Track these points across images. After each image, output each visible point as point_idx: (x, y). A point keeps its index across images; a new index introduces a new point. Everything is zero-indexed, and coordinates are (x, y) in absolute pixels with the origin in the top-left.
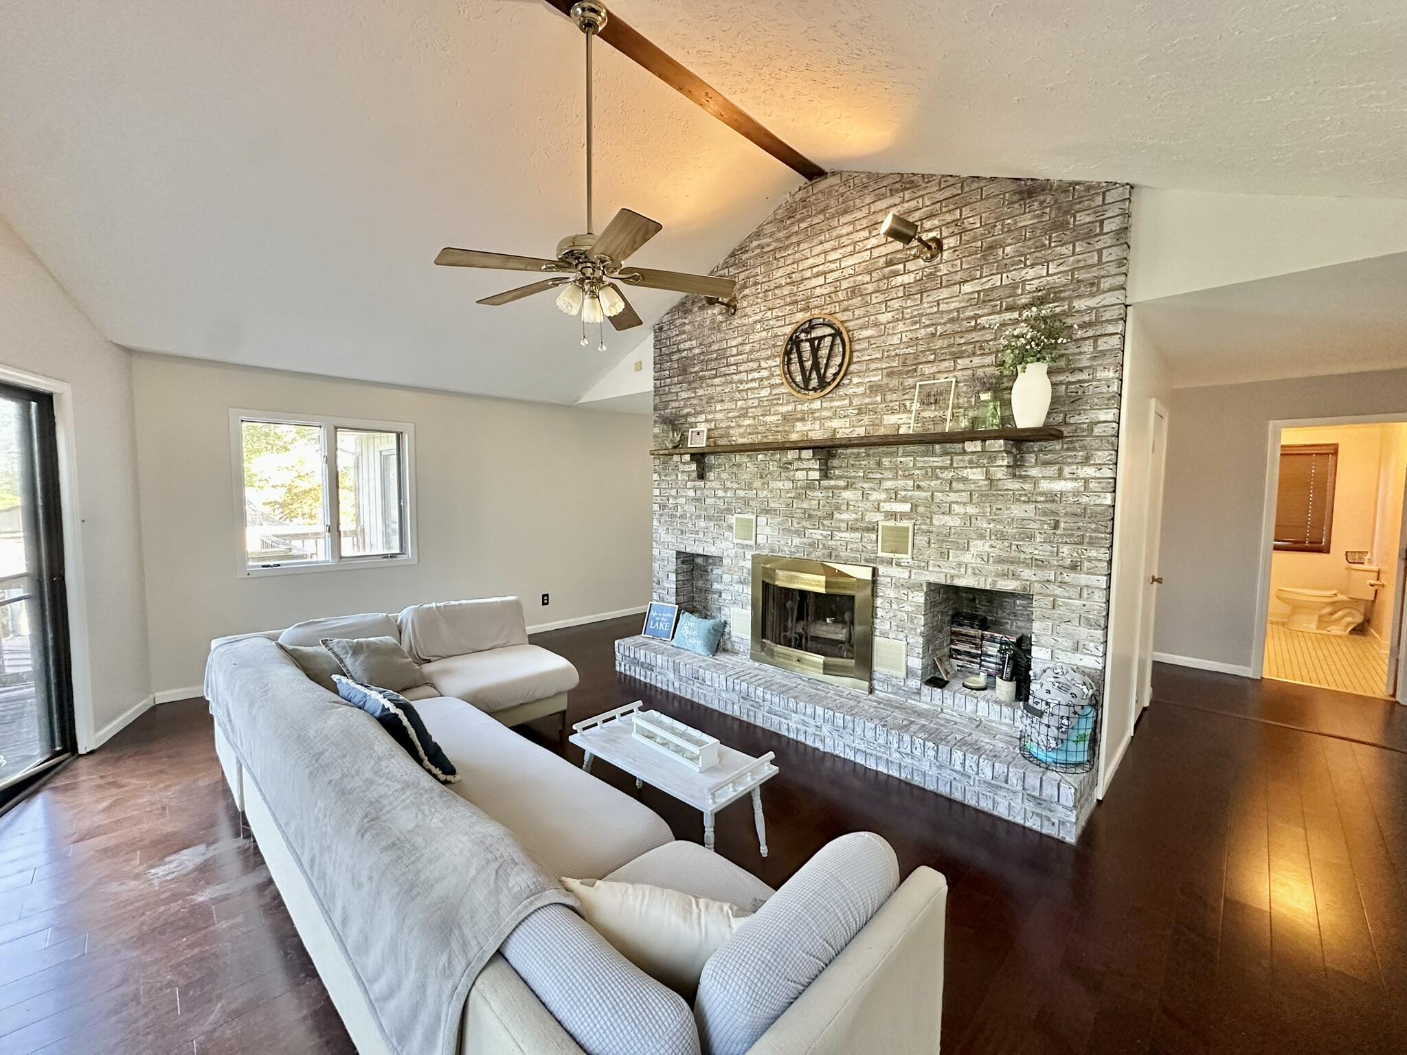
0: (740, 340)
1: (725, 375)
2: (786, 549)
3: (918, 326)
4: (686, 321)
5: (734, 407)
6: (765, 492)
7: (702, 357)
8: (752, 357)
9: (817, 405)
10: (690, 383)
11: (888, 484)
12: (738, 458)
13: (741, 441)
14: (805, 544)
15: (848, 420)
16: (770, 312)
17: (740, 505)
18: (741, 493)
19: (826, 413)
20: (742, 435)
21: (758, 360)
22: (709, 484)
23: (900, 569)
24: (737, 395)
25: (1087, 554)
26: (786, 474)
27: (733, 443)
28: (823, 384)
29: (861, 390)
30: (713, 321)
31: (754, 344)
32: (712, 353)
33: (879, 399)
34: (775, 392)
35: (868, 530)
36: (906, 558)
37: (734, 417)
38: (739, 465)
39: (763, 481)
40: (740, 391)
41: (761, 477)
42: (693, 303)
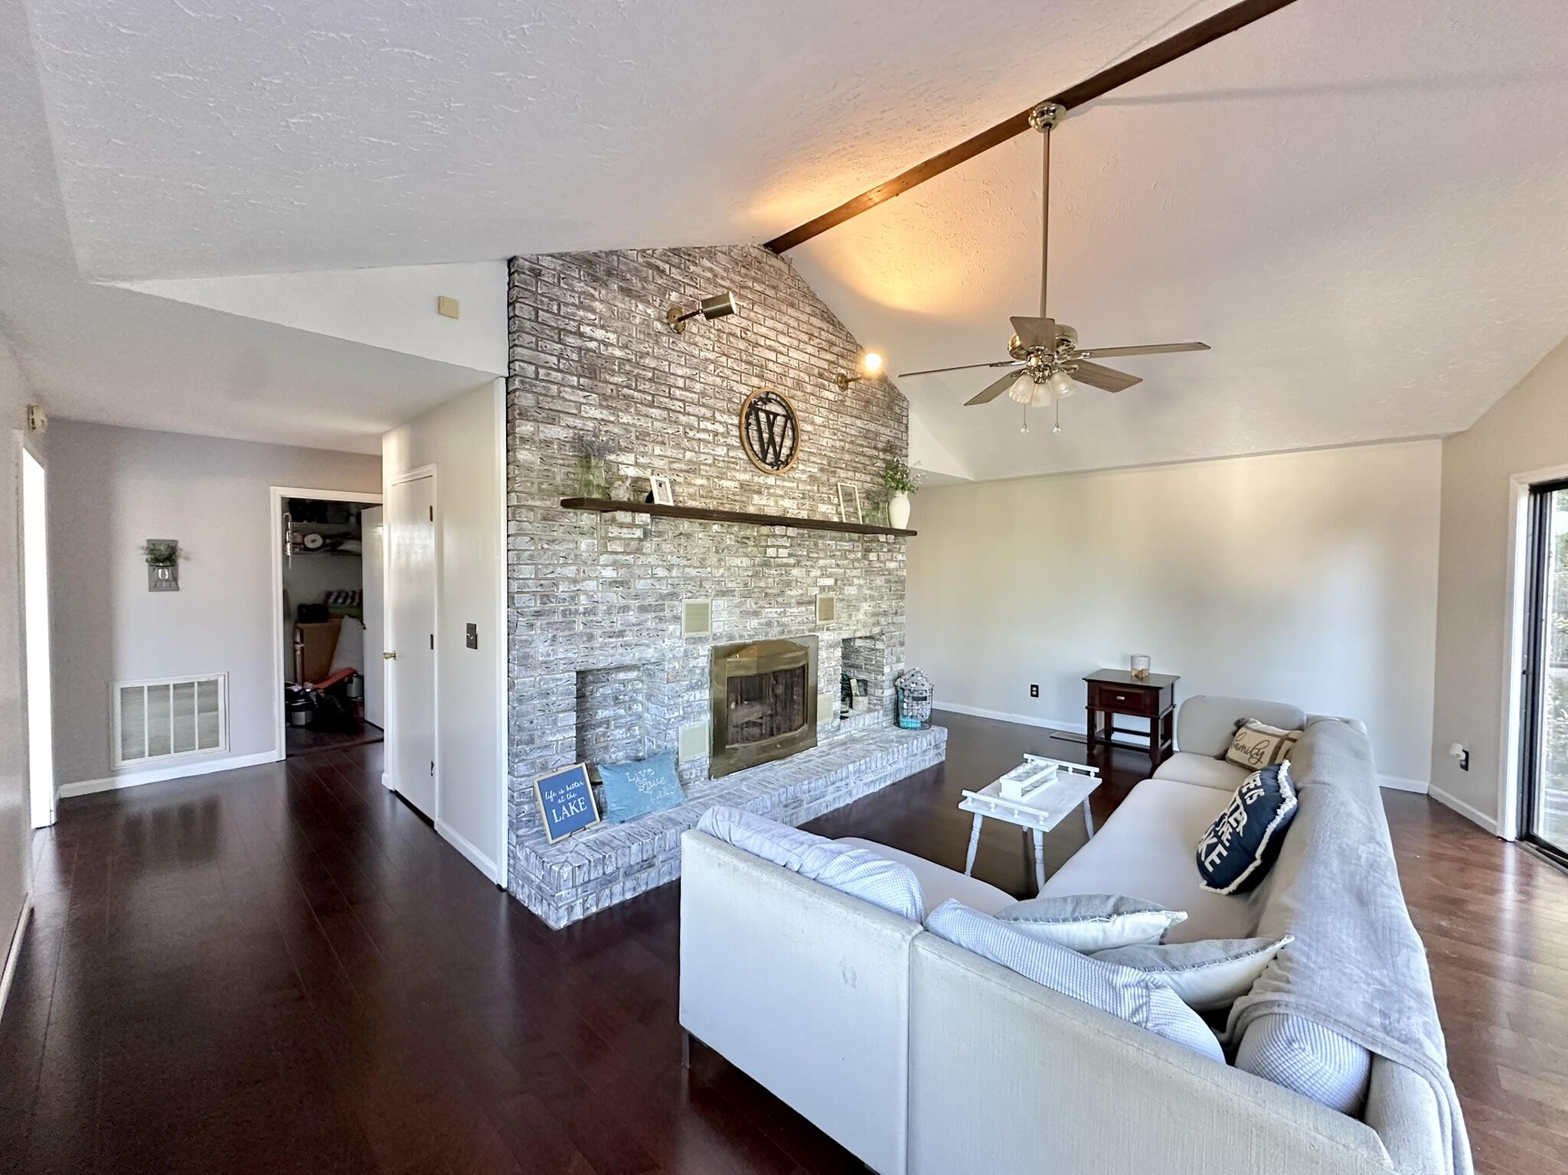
0: (688, 372)
1: (666, 409)
2: (745, 633)
6: (722, 570)
8: (704, 401)
9: (771, 480)
11: (821, 562)
12: (685, 525)
13: (691, 504)
14: (762, 625)
15: (795, 501)
17: (690, 587)
18: (693, 572)
19: (780, 492)
20: (691, 496)
22: (642, 559)
23: (829, 633)
24: (685, 443)
25: (900, 604)
28: (777, 463)
29: (804, 477)
30: (646, 322)
32: (645, 368)
33: (815, 488)
34: (731, 454)
35: (809, 603)
36: (833, 624)
37: (682, 471)
38: (688, 536)
39: (719, 556)
40: (690, 439)
41: (717, 552)
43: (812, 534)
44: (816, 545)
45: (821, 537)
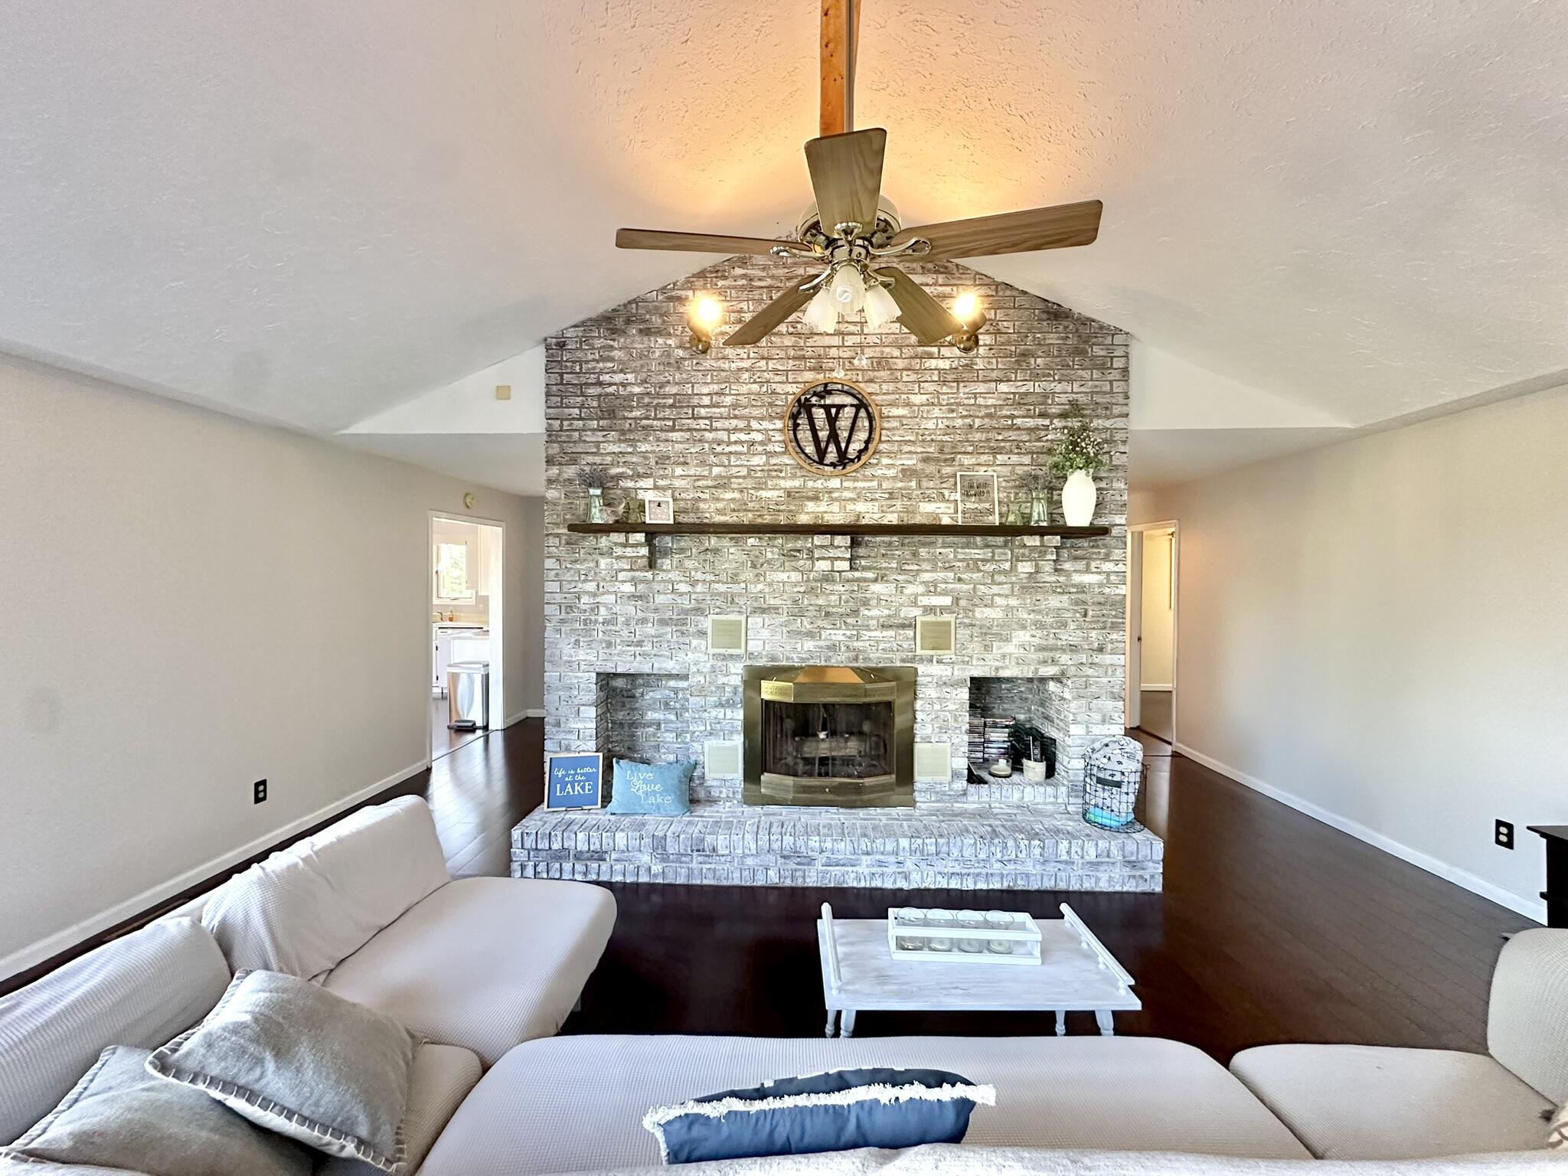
0: (716, 388)
1: (689, 430)
2: (795, 656)
3: (955, 415)
4: (615, 344)
5: (706, 473)
6: (760, 586)
7: (646, 400)
8: (736, 412)
9: (835, 483)
10: (623, 432)
11: (926, 577)
12: (713, 541)
13: (719, 519)
14: (821, 647)
15: (876, 504)
16: (763, 363)
17: (718, 603)
18: (722, 588)
19: (847, 494)
20: (719, 512)
21: (747, 418)
22: (661, 576)
23: (942, 666)
24: (712, 459)
25: (1110, 637)
26: (793, 563)
27: (706, 521)
28: (843, 459)
29: (892, 472)
30: (667, 353)
31: (739, 398)
32: (666, 396)
33: (913, 484)
34: (773, 461)
35: (903, 626)
36: (948, 655)
37: (708, 487)
38: (716, 551)
39: (757, 571)
40: (716, 455)
41: (754, 566)
42: (628, 322)
43: (906, 541)
44: (915, 554)
45: (924, 545)
